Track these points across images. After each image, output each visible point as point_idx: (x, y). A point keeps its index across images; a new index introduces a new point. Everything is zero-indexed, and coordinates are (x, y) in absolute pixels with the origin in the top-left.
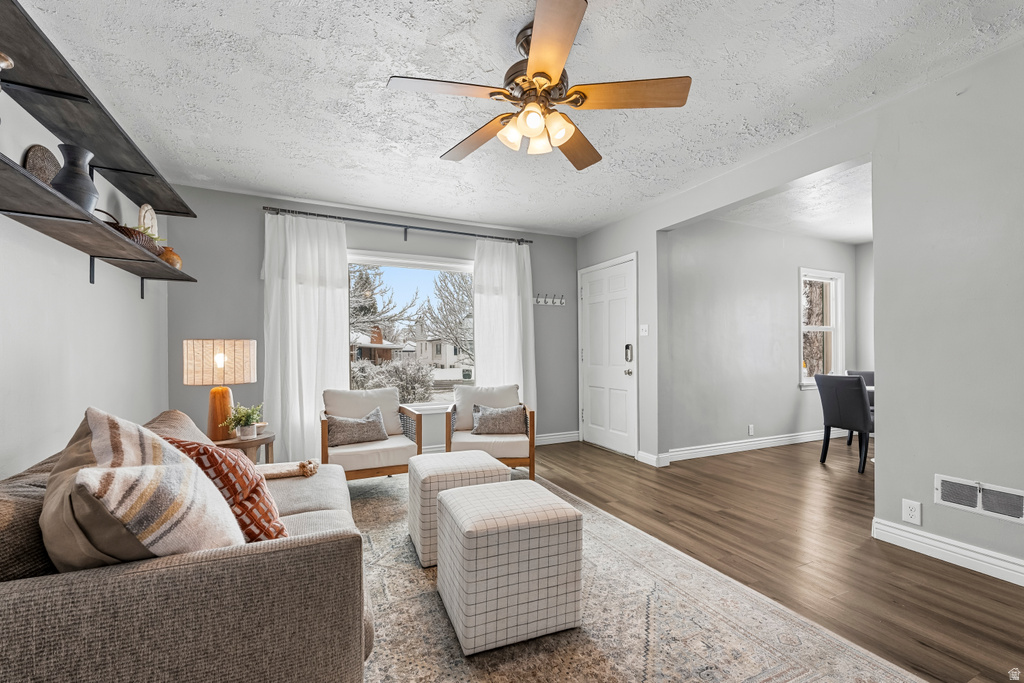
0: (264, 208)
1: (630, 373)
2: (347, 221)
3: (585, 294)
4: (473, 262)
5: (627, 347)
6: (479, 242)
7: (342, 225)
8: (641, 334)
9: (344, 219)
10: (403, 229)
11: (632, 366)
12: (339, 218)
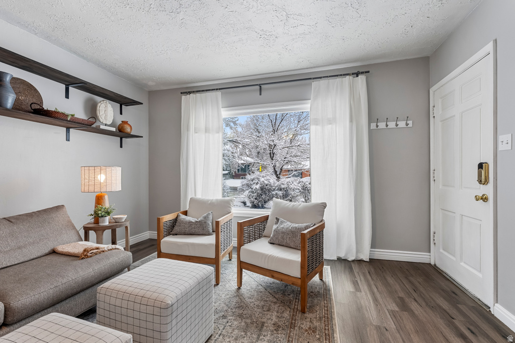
0: (182, 93)
1: (485, 199)
2: (221, 90)
3: (437, 112)
4: (310, 101)
5: (481, 166)
6: (315, 84)
7: (219, 93)
8: (501, 147)
9: (220, 89)
10: (258, 87)
11: (488, 190)
12: (217, 89)
